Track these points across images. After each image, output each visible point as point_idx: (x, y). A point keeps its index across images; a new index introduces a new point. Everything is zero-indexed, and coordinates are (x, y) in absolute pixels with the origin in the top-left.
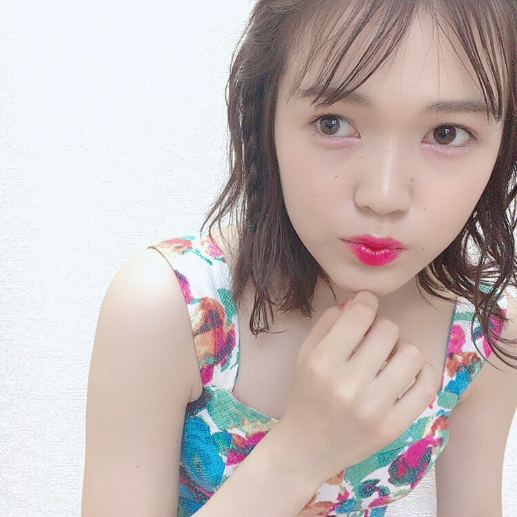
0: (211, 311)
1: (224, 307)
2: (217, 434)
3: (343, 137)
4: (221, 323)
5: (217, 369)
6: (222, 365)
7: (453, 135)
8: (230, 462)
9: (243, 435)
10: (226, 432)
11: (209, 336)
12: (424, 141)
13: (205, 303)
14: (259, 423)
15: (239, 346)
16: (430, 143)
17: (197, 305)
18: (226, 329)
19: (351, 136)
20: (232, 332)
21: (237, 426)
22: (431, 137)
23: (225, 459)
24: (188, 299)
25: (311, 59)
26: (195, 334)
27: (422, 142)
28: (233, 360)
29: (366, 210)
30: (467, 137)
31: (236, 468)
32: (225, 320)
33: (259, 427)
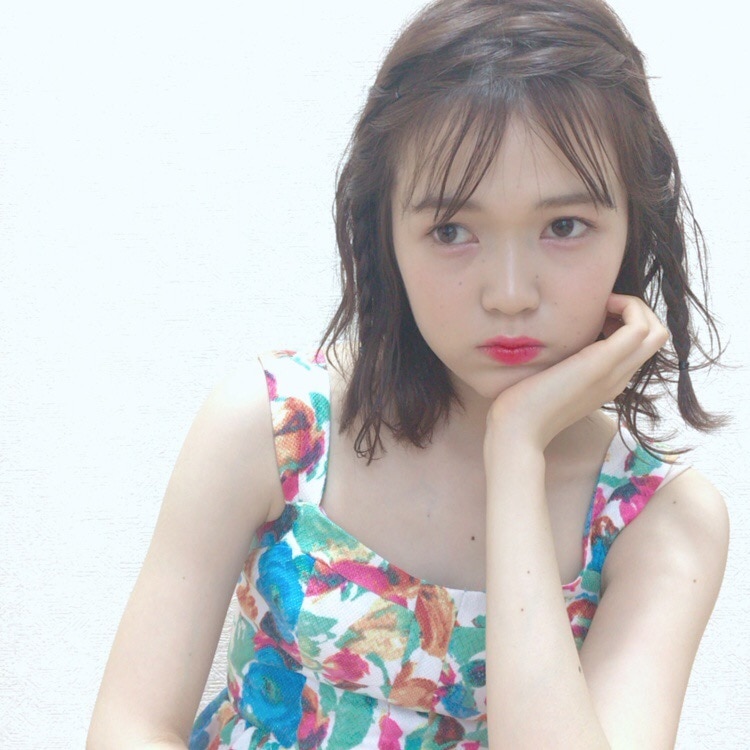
0: (297, 412)
1: (314, 411)
2: (299, 558)
3: (461, 243)
4: (308, 426)
5: (302, 477)
6: (308, 473)
7: (570, 227)
8: (310, 592)
9: (327, 561)
10: (308, 555)
11: (292, 438)
12: (543, 236)
13: (291, 404)
14: (346, 548)
15: (328, 456)
16: (550, 238)
17: (282, 404)
18: (314, 435)
19: (469, 242)
20: (321, 439)
21: (321, 549)
22: (550, 232)
23: (305, 588)
24: (273, 396)
25: (417, 175)
26: (277, 434)
27: (541, 238)
28: (320, 468)
29: (494, 313)
30: (585, 227)
31: (316, 601)
32: (314, 425)
33: (346, 553)
